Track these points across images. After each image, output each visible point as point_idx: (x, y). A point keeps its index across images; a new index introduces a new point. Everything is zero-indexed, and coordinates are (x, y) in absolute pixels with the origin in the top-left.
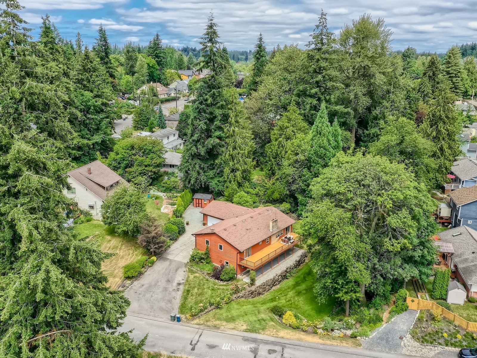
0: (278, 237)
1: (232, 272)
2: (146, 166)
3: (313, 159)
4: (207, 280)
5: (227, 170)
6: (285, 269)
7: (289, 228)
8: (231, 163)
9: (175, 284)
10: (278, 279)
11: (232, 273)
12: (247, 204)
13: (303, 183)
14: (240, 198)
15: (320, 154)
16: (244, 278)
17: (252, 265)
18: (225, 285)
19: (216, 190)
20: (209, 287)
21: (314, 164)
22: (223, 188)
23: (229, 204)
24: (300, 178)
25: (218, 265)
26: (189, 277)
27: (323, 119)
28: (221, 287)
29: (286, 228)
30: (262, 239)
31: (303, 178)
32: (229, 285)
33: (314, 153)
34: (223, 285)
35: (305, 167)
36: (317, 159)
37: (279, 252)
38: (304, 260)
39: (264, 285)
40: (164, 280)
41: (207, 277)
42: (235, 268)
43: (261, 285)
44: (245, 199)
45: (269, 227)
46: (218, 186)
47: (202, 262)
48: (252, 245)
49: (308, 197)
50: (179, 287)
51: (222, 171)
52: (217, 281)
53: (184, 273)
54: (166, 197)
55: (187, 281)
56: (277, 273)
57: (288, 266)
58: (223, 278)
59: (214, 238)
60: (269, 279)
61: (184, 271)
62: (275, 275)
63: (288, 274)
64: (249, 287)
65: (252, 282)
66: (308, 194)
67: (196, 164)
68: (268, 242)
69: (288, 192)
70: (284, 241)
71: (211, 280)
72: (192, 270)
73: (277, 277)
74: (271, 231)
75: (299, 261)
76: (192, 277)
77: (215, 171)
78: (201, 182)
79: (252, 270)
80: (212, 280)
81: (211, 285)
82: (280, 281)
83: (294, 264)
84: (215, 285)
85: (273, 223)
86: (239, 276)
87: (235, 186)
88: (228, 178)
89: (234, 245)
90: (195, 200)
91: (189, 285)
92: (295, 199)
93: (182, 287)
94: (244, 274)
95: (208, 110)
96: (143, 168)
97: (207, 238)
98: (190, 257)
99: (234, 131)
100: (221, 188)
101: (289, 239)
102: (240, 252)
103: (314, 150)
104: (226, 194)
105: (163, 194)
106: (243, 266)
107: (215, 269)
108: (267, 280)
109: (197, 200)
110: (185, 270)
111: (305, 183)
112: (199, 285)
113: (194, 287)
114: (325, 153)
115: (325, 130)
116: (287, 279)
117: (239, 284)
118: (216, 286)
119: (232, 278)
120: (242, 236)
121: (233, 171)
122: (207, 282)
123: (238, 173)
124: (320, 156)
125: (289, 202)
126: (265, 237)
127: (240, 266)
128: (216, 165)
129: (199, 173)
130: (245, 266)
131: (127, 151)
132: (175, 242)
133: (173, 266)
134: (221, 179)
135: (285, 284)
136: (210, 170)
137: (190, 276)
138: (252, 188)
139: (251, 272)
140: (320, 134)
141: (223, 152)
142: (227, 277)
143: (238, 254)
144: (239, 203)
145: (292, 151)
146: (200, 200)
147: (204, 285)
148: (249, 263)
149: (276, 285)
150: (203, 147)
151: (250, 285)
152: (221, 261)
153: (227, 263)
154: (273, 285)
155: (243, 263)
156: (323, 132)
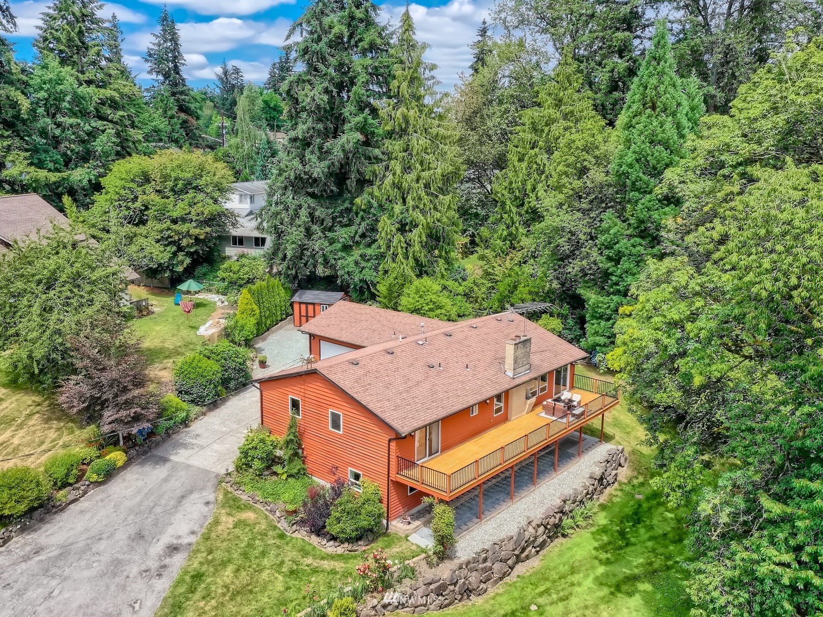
0: (534, 400)
1: (370, 508)
2: (175, 221)
3: (633, 177)
4: (282, 536)
5: (386, 225)
6: (558, 502)
7: (566, 370)
8: (398, 208)
9: (158, 548)
10: (536, 538)
11: (369, 514)
12: (439, 311)
13: (601, 254)
14: (421, 297)
15: (653, 162)
16: (416, 530)
17: (443, 484)
18: (340, 557)
19: (356, 279)
20: (282, 562)
21: (637, 194)
22: (375, 274)
23: (391, 313)
24: (592, 238)
25: (323, 483)
26: (217, 522)
27: (662, 63)
28: (327, 565)
29: (558, 372)
30: (480, 398)
31: (602, 238)
32: (355, 557)
33: (638, 161)
34: (332, 557)
35: (607, 208)
36: (645, 178)
37: (538, 441)
38: (616, 475)
39: (485, 560)
40: (122, 536)
41: (283, 525)
42: (383, 493)
43: (475, 560)
44: (434, 298)
45: (502, 361)
46: (363, 268)
47: (275, 474)
48: (442, 413)
49: (618, 292)
50: (167, 561)
51: (373, 229)
52: (314, 540)
53: (205, 509)
54: (226, 303)
55: (207, 538)
56: (532, 516)
57: (568, 491)
58: (334, 529)
59: (314, 388)
60: (503, 535)
61: (207, 503)
62: (524, 523)
63: (567, 522)
64: (430, 565)
65: (441, 548)
66: (617, 284)
67: (300, 207)
68: (499, 410)
69: (556, 285)
70: (552, 410)
71: (295, 535)
72: (235, 499)
73: (531, 530)
74: (510, 374)
75: (601, 479)
76: (228, 522)
77: (353, 229)
78: (313, 256)
79: (441, 501)
80: (302, 535)
81: (290, 554)
82: (542, 545)
83: (585, 487)
84: (306, 554)
85: (516, 350)
86: (397, 526)
87: (408, 268)
88: (389, 247)
89: (378, 412)
90: (296, 307)
91: (210, 552)
92: (577, 302)
93: (178, 561)
94: (416, 517)
95: (333, 56)
96: (165, 226)
97: (293, 393)
98: (238, 454)
99: (406, 119)
100: (368, 275)
101: (570, 405)
102: (398, 438)
103: (634, 152)
104: (382, 288)
105: (221, 297)
106: (412, 489)
107: (315, 496)
108: (496, 539)
109: (303, 307)
110: (211, 497)
111: (606, 252)
112: (245, 555)
113: (224, 564)
114: (667, 161)
115: (668, 95)
116: (564, 536)
117: (392, 555)
118: (309, 560)
119: (371, 530)
120: (410, 384)
121: (403, 228)
122: (278, 542)
123: (415, 236)
124: (655, 168)
125: (558, 315)
126: (490, 391)
127: (400, 486)
128: (357, 214)
129: (309, 233)
130: (419, 487)
131: (131, 185)
132: (210, 410)
133: (177, 485)
134: (369, 251)
135: (561, 555)
136: (342, 226)
137: (223, 518)
138: (456, 280)
139: (439, 509)
140: (654, 108)
141: (375, 174)
142: (349, 528)
143: (393, 444)
144: (416, 311)
145: (568, 166)
146: (310, 307)
147: (263, 554)
148: (429, 478)
149: (528, 557)
150: (320, 159)
151: (435, 559)
152: (333, 470)
153: (357, 477)
154: (518, 560)
155: (411, 477)
156: (663, 99)
